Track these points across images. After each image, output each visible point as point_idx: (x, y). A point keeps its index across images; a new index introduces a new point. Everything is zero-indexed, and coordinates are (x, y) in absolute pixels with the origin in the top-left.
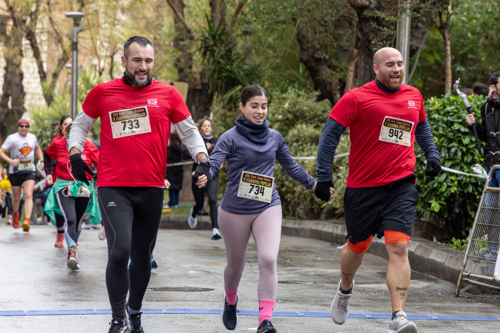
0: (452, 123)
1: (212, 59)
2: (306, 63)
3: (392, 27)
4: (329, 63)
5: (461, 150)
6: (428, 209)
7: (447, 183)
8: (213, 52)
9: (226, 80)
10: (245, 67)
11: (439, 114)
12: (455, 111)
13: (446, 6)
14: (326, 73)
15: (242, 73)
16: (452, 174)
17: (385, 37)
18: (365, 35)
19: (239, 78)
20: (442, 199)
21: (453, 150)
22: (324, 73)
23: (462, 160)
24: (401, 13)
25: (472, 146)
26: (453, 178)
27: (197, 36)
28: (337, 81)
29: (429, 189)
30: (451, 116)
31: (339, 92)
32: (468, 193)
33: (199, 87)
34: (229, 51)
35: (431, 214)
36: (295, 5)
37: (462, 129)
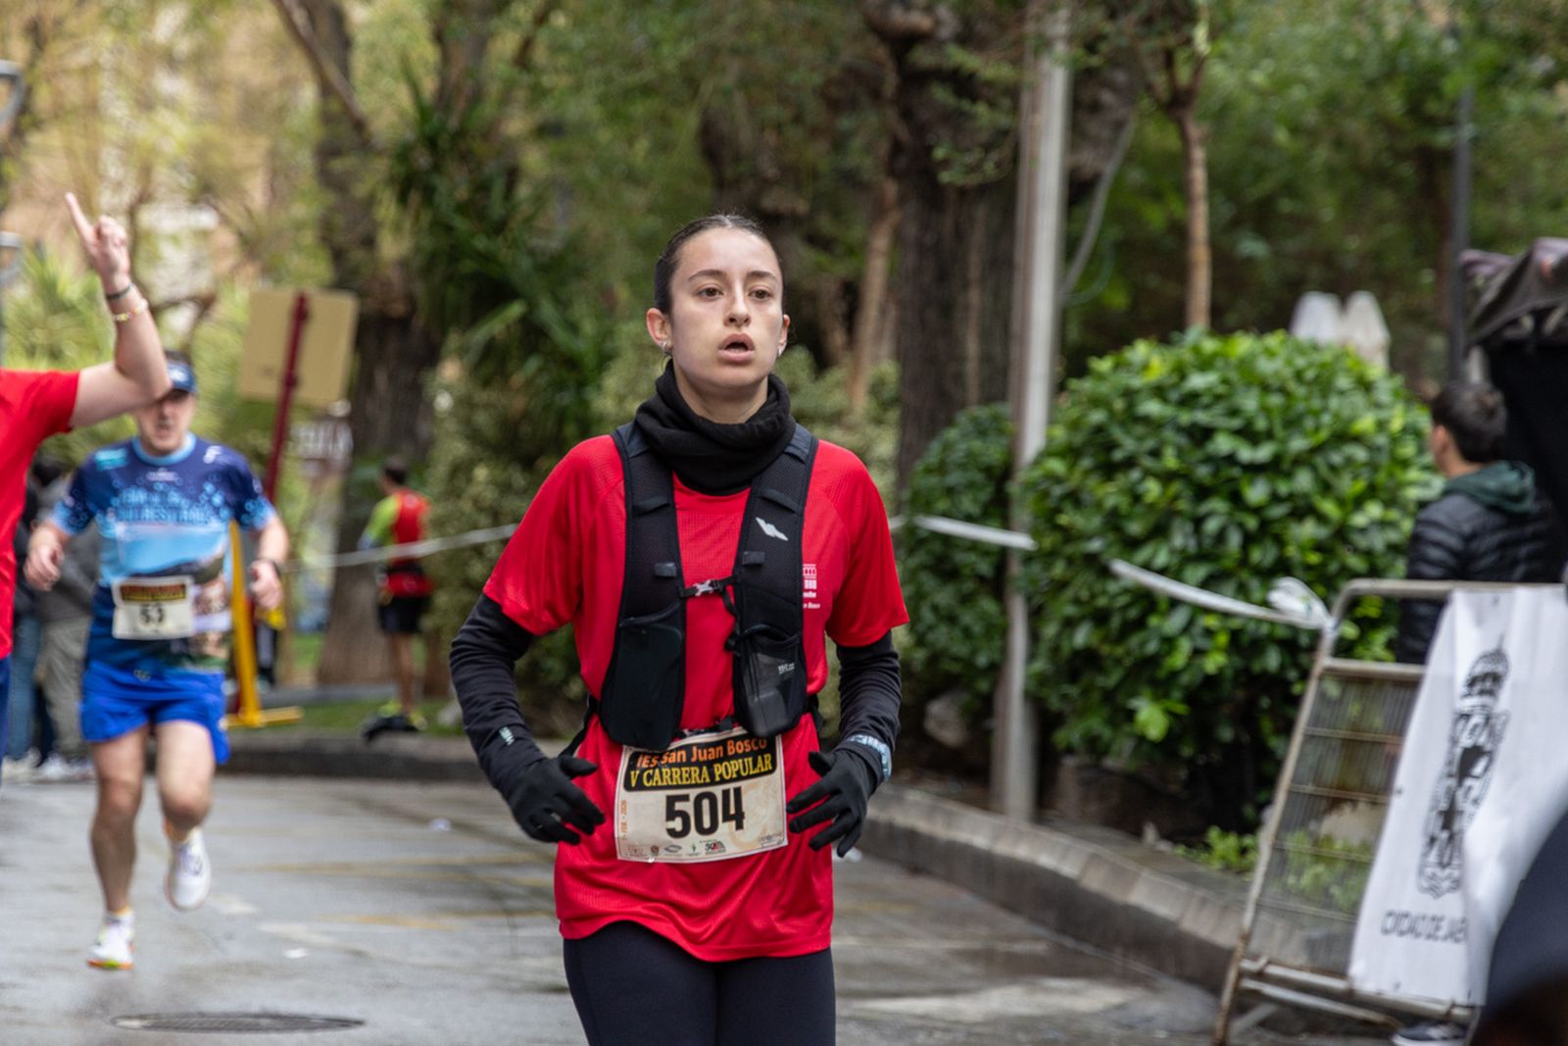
0: (1206, 433)
1: (426, 218)
3: (1006, 102)
4: (811, 229)
5: (1241, 526)
6: (1126, 728)
7: (1192, 638)
8: (429, 193)
9: (471, 287)
10: (536, 242)
11: (1164, 399)
12: (1221, 389)
13: (1187, 29)
14: (797, 260)
15: (525, 263)
16: (1207, 610)
17: (984, 137)
18: (920, 130)
19: (515, 278)
20: (1177, 694)
21: (1212, 526)
22: (791, 259)
23: (1244, 562)
24: (1037, 53)
25: (1278, 511)
26: (1211, 622)
28: (837, 287)
29: (1128, 662)
30: (1207, 407)
31: (841, 323)
32: (1265, 674)
33: (398, 308)
34: (482, 188)
35: (1136, 749)
36: (689, 32)
37: (1246, 454)
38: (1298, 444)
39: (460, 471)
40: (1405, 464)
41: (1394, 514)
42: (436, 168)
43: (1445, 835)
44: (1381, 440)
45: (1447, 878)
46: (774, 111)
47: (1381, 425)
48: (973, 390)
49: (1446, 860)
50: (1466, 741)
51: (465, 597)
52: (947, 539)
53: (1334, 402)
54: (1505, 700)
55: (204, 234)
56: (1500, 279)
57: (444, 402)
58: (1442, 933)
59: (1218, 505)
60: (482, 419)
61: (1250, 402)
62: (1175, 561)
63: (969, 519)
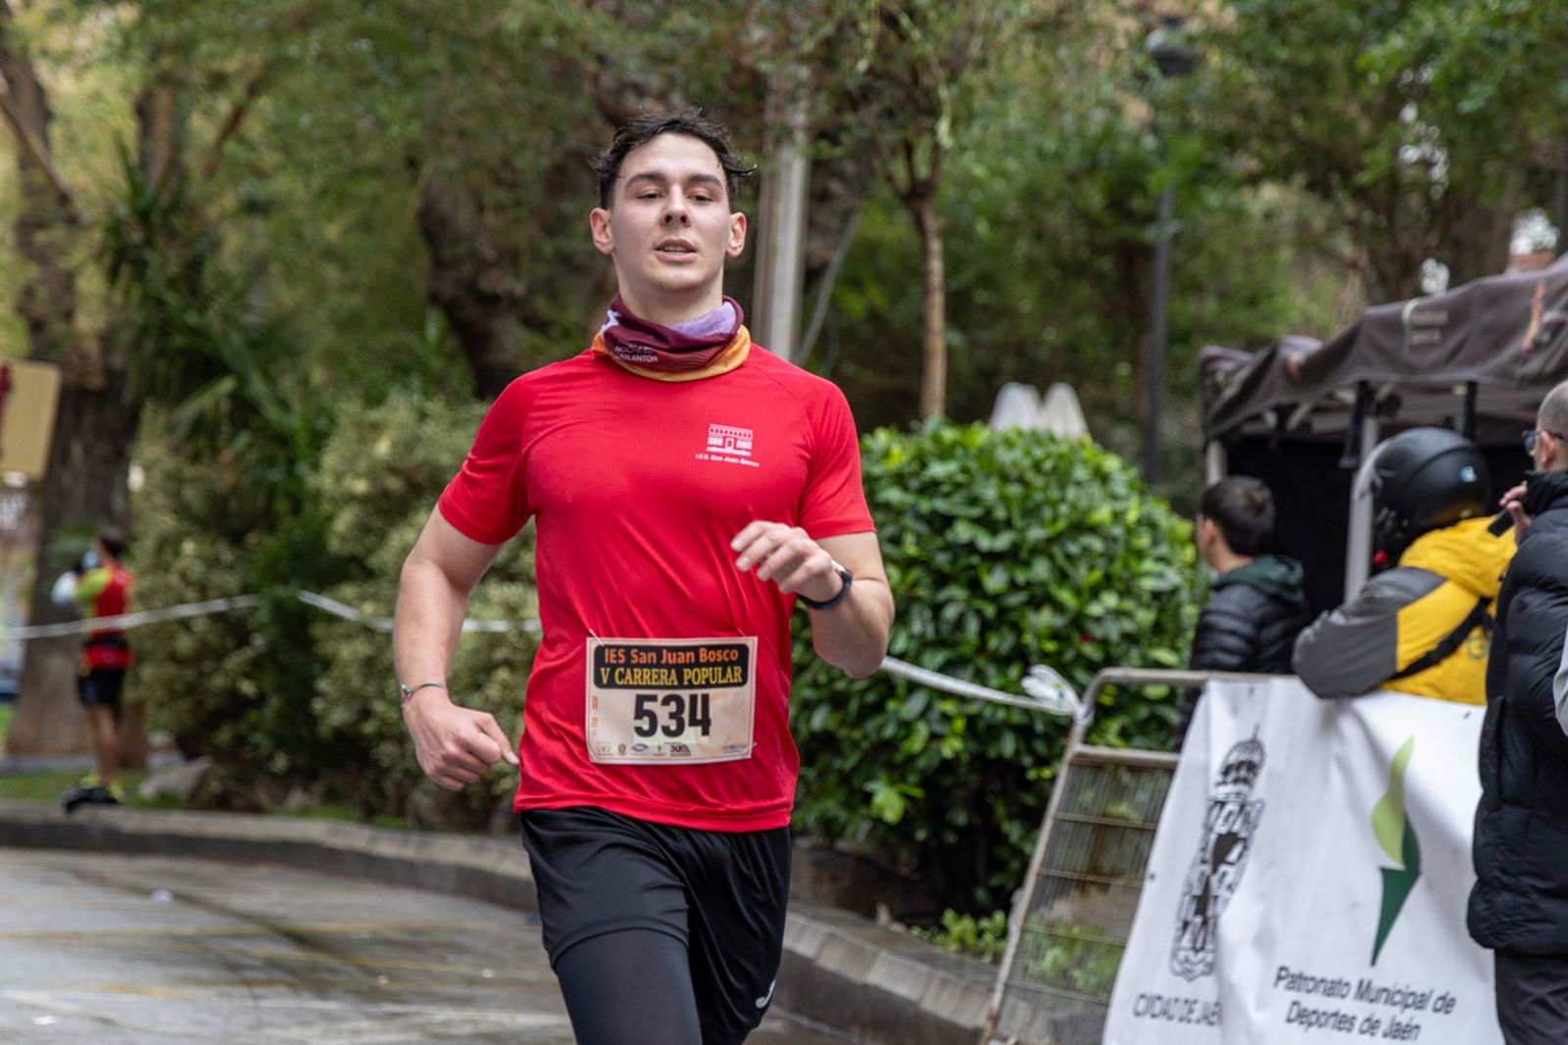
0: (946, 521)
1: (136, 293)
2: (450, 310)
4: (528, 311)
5: (979, 613)
6: (863, 811)
7: (928, 722)
8: (140, 267)
9: (182, 361)
10: (250, 319)
11: (905, 488)
12: (960, 478)
13: (926, 121)
14: (513, 341)
15: (236, 339)
16: (944, 694)
19: (227, 353)
20: (913, 778)
21: (950, 613)
22: (507, 342)
23: (982, 648)
24: (778, 143)
25: (1015, 599)
26: (948, 707)
27: (88, 209)
29: (865, 745)
30: (947, 495)
32: (1000, 758)
33: (97, 382)
35: (872, 831)
36: (415, 114)
37: (985, 542)
38: (1036, 534)
39: (168, 545)
40: (1140, 555)
41: (1129, 605)
43: (1198, 920)
44: (1117, 531)
45: (1200, 962)
46: (494, 194)
47: (1117, 516)
49: (1199, 945)
50: (1221, 828)
51: (171, 670)
53: (1071, 493)
54: (1261, 787)
56: (1243, 375)
58: (1194, 1016)
59: (957, 592)
60: (190, 493)
61: (989, 492)
62: (913, 646)
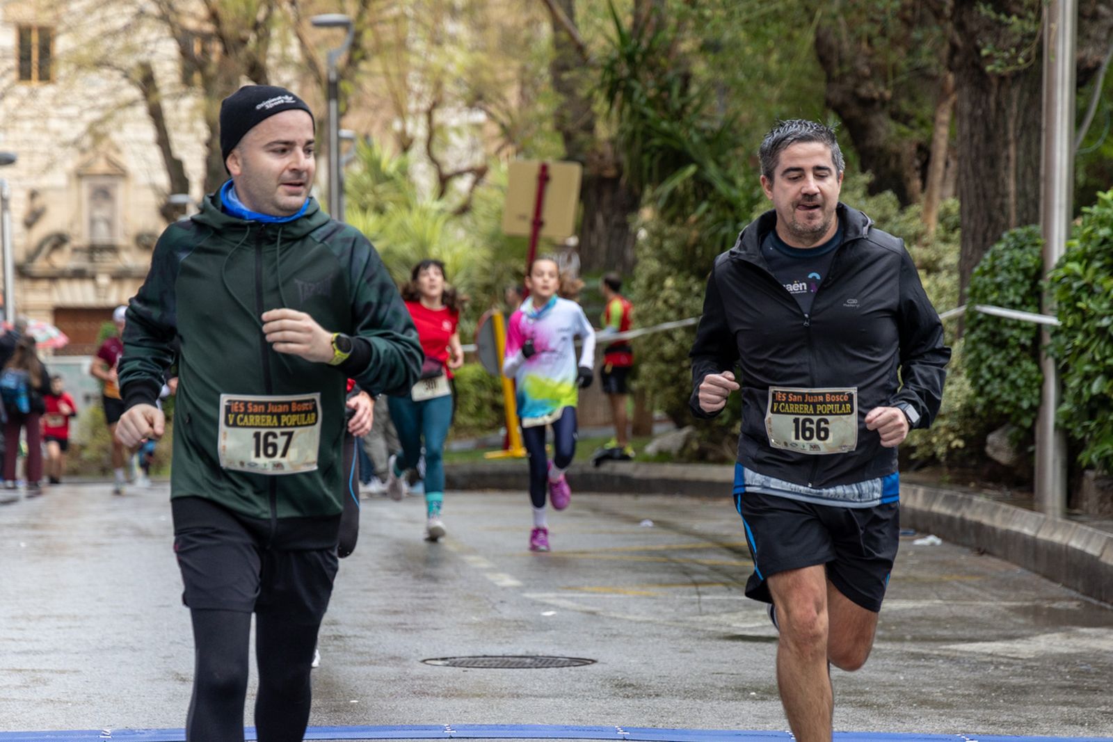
1: (627, 109)
2: (839, 110)
3: (1031, 15)
4: (894, 109)
8: (628, 93)
9: (659, 155)
10: (704, 124)
14: (886, 131)
15: (696, 139)
17: (1017, 40)
18: (970, 37)
19: (690, 149)
22: (882, 130)
27: (595, 54)
28: (914, 149)
31: (918, 174)
33: (611, 173)
34: (665, 88)
39: (655, 281)
42: (634, 76)
46: (867, 28)
48: (1013, 219)
51: (662, 366)
52: (998, 319)
55: (478, 127)
57: (643, 234)
60: (669, 245)
63: (1013, 306)
